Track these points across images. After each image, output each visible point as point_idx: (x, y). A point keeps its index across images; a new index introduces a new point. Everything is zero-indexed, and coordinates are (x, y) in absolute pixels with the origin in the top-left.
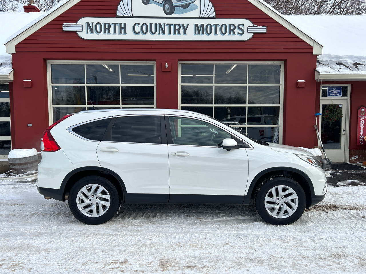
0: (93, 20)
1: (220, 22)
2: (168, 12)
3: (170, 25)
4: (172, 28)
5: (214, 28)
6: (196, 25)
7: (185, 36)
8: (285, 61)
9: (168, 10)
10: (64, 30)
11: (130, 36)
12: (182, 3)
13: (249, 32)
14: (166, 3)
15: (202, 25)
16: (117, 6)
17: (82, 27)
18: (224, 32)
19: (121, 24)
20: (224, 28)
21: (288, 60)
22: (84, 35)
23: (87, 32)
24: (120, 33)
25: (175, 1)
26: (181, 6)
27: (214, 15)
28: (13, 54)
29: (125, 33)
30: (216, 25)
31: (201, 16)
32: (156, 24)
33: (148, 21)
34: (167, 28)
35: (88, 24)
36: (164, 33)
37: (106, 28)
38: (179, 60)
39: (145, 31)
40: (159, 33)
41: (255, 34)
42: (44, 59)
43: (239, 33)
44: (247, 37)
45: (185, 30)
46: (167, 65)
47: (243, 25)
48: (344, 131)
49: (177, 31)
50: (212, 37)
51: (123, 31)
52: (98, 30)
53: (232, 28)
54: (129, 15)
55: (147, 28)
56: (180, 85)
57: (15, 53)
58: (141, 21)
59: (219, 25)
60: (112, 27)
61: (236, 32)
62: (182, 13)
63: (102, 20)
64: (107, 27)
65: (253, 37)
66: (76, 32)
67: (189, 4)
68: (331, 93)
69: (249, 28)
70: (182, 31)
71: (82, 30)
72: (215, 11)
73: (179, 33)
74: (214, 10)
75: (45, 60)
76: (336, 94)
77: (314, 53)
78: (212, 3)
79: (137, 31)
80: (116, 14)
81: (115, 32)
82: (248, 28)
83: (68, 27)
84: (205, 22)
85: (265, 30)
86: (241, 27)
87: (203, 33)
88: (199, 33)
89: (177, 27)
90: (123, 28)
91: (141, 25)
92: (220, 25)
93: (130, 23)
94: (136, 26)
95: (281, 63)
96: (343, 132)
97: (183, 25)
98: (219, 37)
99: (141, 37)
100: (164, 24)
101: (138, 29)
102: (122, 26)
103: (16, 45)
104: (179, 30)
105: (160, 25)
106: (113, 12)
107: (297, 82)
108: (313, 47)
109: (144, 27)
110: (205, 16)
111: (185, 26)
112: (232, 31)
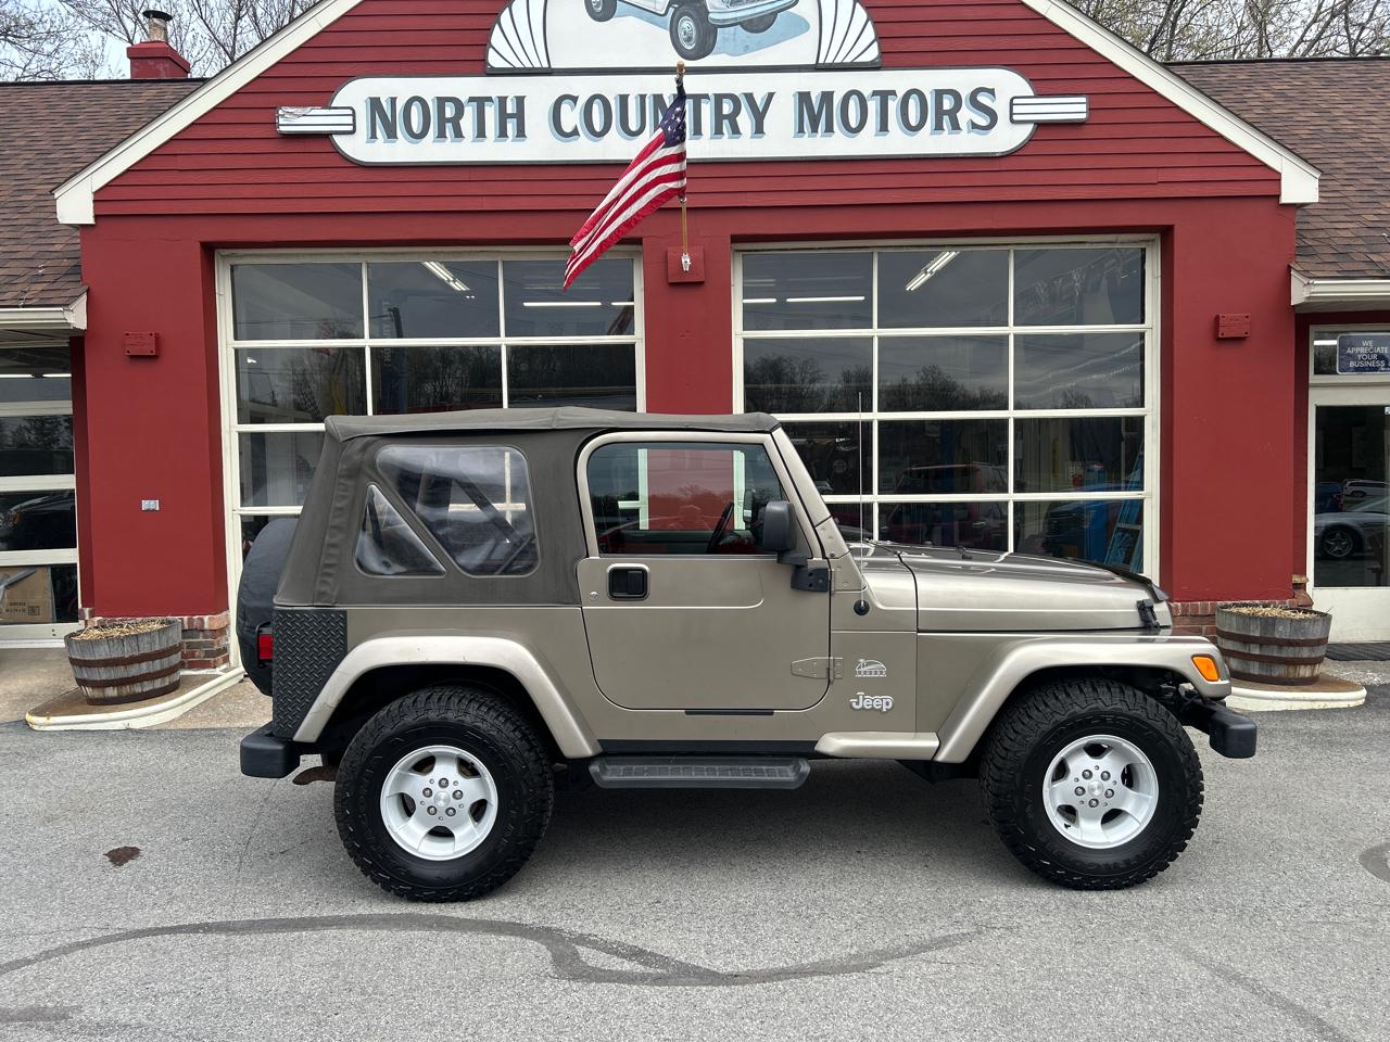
0: (396, 89)
1: (899, 81)
2: (690, 48)
3: (697, 100)
4: (707, 110)
5: (873, 106)
6: (804, 98)
7: (757, 141)
8: (1166, 233)
9: (689, 39)
10: (282, 129)
11: (539, 146)
12: (745, 11)
13: (1015, 118)
14: (683, 14)
15: (827, 97)
16: (490, 30)
17: (354, 115)
18: (913, 120)
19: (503, 100)
20: (913, 104)
21: (1176, 229)
22: (361, 147)
23: (374, 136)
24: (503, 133)
25: (717, 5)
26: (740, 23)
27: (872, 54)
28: (83, 228)
29: (521, 133)
30: (884, 96)
31: (821, 61)
32: (643, 97)
33: (611, 87)
35: (375, 103)
37: (446, 119)
38: (736, 239)
39: (598, 125)
41: (1039, 125)
42: (203, 245)
43: (975, 126)
45: (759, 117)
46: (688, 260)
47: (992, 92)
49: (725, 122)
50: (868, 143)
51: (511, 126)
52: (416, 126)
53: (947, 104)
54: (537, 65)
55: (607, 115)
56: (739, 334)
57: (91, 221)
58: (584, 87)
59: (893, 93)
60: (470, 112)
61: (963, 122)
62: (747, 49)
63: (431, 88)
64: (449, 112)
65: (1031, 139)
66: (327, 136)
67: (774, 14)
68: (1354, 357)
69: (1015, 101)
70: (745, 120)
71: (350, 128)
72: (879, 38)
73: (736, 130)
74: (873, 36)
75: (209, 250)
76: (1372, 364)
77: (1284, 199)
78: (867, 8)
79: (567, 128)
80: (484, 60)
81: (481, 133)
82: (1012, 105)
83: (296, 120)
84: (839, 84)
85: (1083, 108)
86: (983, 99)
87: (829, 129)
88: (814, 130)
89: (727, 108)
90: (511, 116)
91: (581, 102)
92: (900, 95)
93: (539, 95)
94: (565, 107)
95: (1148, 241)
97: (750, 97)
98: (898, 143)
99: (584, 149)
101: (571, 117)
102: (511, 108)
103: (95, 193)
104: (732, 118)
105: (658, 99)
106: (473, 54)
107: (1217, 318)
108: (1280, 174)
109: (597, 108)
110: (838, 60)
111: (760, 101)
112: (946, 118)
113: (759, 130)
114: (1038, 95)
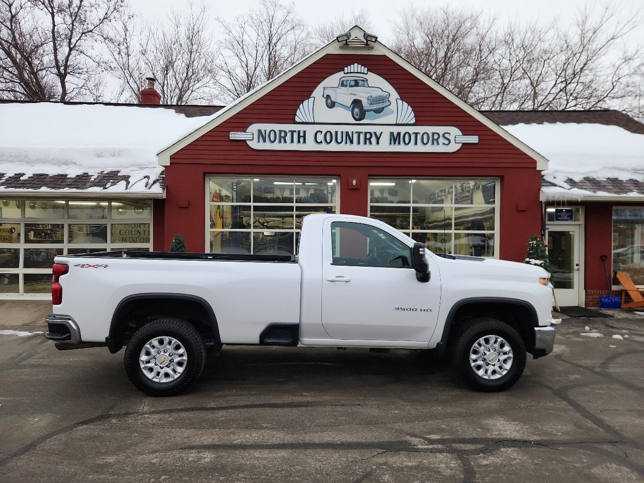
0: (266, 127)
1: (421, 129)
2: (357, 117)
3: (359, 133)
4: (362, 136)
5: (413, 137)
6: (392, 134)
7: (378, 146)
8: (502, 178)
9: (357, 115)
10: (231, 138)
11: (310, 146)
12: (374, 107)
13: (456, 142)
14: (356, 107)
15: (399, 134)
16: (297, 110)
17: (253, 135)
18: (425, 142)
20: (425, 137)
21: (505, 177)
22: (255, 145)
23: (259, 141)
24: (299, 142)
25: (366, 104)
26: (373, 111)
27: (413, 121)
28: (165, 167)
29: (305, 142)
30: (416, 134)
31: (397, 123)
32: (342, 132)
33: (333, 129)
34: (355, 136)
35: (260, 131)
36: (352, 142)
37: (282, 137)
38: (369, 175)
39: (328, 141)
40: (346, 143)
41: (464, 144)
42: (204, 173)
43: (444, 144)
44: (454, 148)
45: (378, 139)
46: (355, 182)
47: (449, 134)
48: (577, 265)
49: (368, 140)
50: (411, 148)
51: (302, 139)
52: (272, 139)
53: (436, 137)
54: (311, 121)
55: (331, 137)
57: (169, 165)
58: (324, 129)
59: (419, 133)
60: (289, 135)
61: (440, 143)
62: (375, 118)
63: (277, 127)
64: (283, 134)
65: (461, 148)
66: (245, 141)
67: (383, 108)
68: (560, 216)
69: (456, 137)
70: (374, 140)
71: (252, 139)
72: (415, 117)
73: (371, 143)
74: (413, 116)
76: (566, 218)
77: (538, 169)
78: (411, 107)
79: (319, 141)
80: (294, 119)
81: (292, 141)
83: (235, 136)
84: (403, 130)
85: (477, 139)
86: (446, 135)
87: (399, 143)
88: (395, 143)
89: (368, 136)
90: (302, 136)
91: (324, 133)
92: (421, 134)
93: (310, 130)
94: (319, 134)
95: (496, 179)
96: (576, 267)
97: (375, 133)
98: (420, 148)
99: (324, 147)
100: (353, 132)
101: (320, 137)
102: (302, 134)
103: (171, 156)
104: (370, 139)
105: (347, 133)
106: (291, 117)
107: (517, 204)
108: (536, 161)
109: (328, 136)
110: (403, 123)
111: (378, 135)
112: (435, 141)
113: (378, 143)
114: (463, 135)
